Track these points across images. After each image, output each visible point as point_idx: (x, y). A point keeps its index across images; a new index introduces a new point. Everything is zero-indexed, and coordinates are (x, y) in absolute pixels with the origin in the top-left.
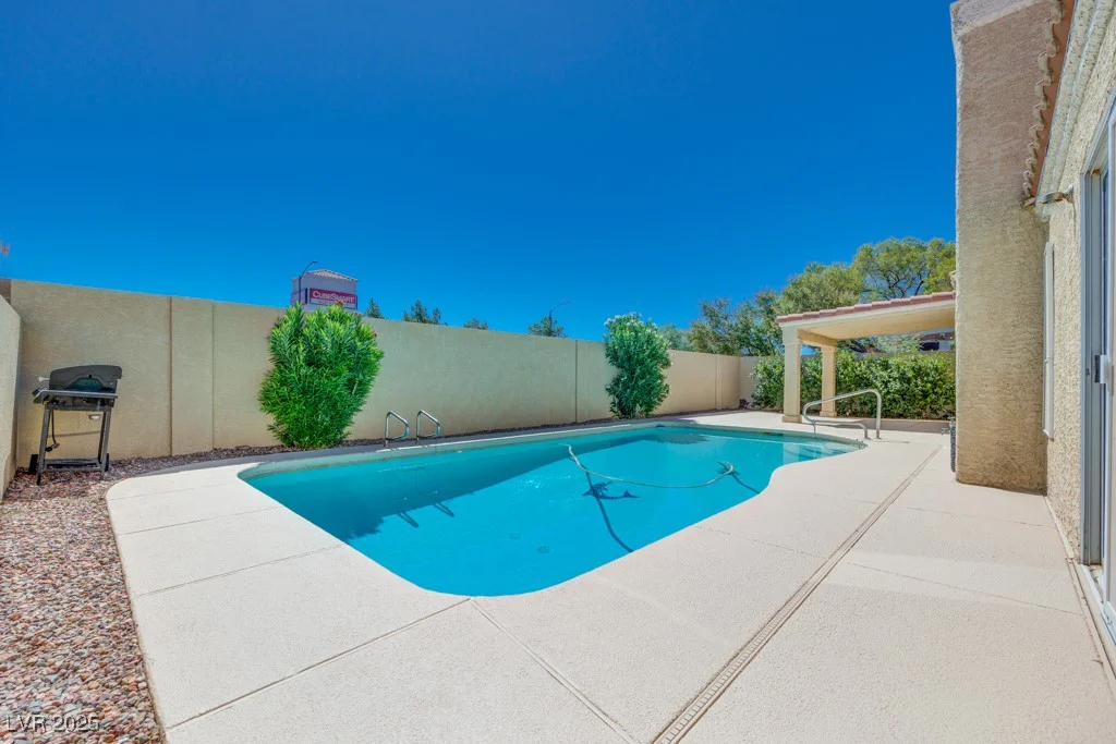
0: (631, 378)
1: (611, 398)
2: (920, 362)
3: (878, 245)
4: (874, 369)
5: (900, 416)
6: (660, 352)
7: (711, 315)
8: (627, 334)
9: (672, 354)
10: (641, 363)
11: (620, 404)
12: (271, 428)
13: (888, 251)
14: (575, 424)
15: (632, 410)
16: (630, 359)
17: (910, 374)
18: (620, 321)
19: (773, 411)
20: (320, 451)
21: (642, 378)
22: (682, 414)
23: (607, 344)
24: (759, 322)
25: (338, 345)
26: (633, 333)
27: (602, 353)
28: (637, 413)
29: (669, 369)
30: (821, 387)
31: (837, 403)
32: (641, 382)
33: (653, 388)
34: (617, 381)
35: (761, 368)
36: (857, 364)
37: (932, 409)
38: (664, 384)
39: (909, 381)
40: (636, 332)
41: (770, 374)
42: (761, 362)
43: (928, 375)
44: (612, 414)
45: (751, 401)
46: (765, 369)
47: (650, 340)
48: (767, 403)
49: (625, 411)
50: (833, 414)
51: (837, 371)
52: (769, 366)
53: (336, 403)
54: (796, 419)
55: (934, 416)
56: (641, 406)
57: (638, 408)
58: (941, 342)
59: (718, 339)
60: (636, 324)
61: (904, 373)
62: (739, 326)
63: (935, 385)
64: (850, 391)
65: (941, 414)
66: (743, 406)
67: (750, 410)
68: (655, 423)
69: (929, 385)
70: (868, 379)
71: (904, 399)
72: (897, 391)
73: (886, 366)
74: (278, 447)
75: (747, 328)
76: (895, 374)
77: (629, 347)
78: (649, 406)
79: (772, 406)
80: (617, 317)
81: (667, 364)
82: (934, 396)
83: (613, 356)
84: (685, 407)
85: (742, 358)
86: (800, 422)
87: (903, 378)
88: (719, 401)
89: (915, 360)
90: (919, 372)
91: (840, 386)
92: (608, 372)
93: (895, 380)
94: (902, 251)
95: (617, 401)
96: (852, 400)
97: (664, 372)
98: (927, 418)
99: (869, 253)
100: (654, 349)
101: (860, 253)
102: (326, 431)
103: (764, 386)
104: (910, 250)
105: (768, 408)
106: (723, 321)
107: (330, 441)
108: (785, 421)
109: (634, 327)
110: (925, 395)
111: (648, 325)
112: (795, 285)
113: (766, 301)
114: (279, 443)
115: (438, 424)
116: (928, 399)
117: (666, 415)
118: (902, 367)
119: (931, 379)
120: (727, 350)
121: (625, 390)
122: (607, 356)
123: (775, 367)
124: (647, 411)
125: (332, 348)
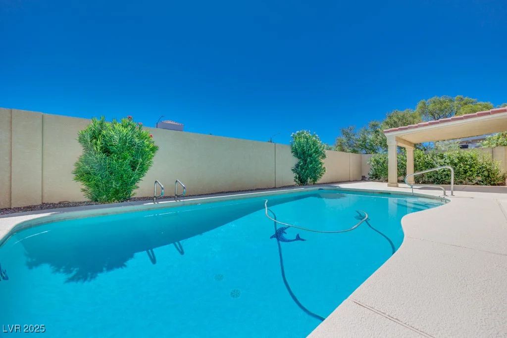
0: (305, 163)
1: (295, 175)
2: (462, 155)
3: (428, 100)
4: (435, 159)
6: (320, 150)
7: (346, 134)
8: (302, 140)
9: (327, 152)
10: (310, 156)
11: (299, 177)
12: (84, 190)
13: (434, 103)
14: (275, 188)
15: (306, 181)
16: (304, 153)
18: (299, 134)
19: (379, 181)
20: (113, 204)
21: (311, 164)
22: (332, 183)
23: (292, 146)
24: (371, 137)
25: (123, 140)
26: (306, 140)
27: (290, 150)
28: (308, 182)
29: (326, 159)
30: (406, 168)
31: (415, 177)
32: (310, 166)
33: (316, 169)
34: (297, 166)
35: (373, 159)
36: (426, 156)
37: (469, 179)
38: (323, 167)
39: (456, 165)
40: (307, 139)
41: (378, 162)
42: (373, 157)
43: (467, 161)
44: (295, 183)
45: (368, 176)
46: (375, 160)
47: (314, 144)
48: (376, 177)
49: (302, 181)
51: (415, 160)
52: (377, 159)
53: (122, 175)
54: (395, 184)
55: (471, 183)
56: (311, 178)
57: (309, 180)
58: (469, 145)
59: (350, 146)
60: (307, 135)
61: (453, 160)
62: (361, 139)
63: (471, 166)
64: (422, 170)
66: (363, 179)
67: (367, 181)
68: (318, 188)
69: (468, 166)
70: (432, 164)
73: (442, 157)
74: (87, 202)
75: (365, 140)
77: (303, 147)
78: (315, 179)
79: (379, 179)
80: (297, 132)
81: (324, 157)
82: (470, 173)
83: (296, 152)
84: (334, 180)
85: (363, 155)
86: (397, 186)
87: (453, 163)
88: (351, 177)
89: (459, 153)
90: (462, 160)
91: (416, 168)
92: (293, 161)
93: (448, 164)
94: (441, 103)
95: (298, 176)
96: (423, 175)
97: (323, 161)
98: (466, 184)
99: (424, 104)
100: (317, 148)
101: (420, 105)
102: (117, 192)
103: (374, 169)
104: (445, 102)
105: (377, 180)
106: (352, 137)
107: (120, 198)
108: (389, 186)
109: (306, 137)
110: (466, 172)
111: (314, 135)
112: (390, 117)
113: (375, 126)
114: (87, 199)
115: (184, 188)
116: (468, 174)
117: (324, 183)
118: (452, 157)
119: (469, 163)
120: (354, 151)
121: (302, 170)
122: (292, 152)
123: (380, 159)
124: (314, 181)
125: (119, 142)
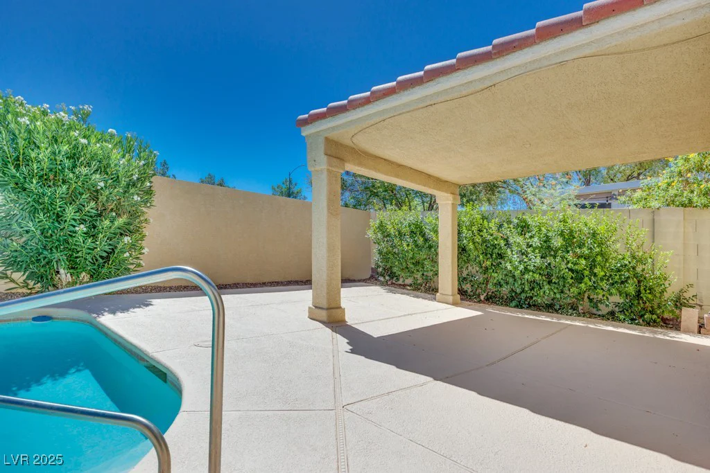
5: (550, 308)
17: (557, 242)
39: (554, 253)
43: (582, 244)
48: (391, 275)
50: (451, 299)
52: (386, 223)
55: (595, 312)
58: (613, 202)
61: (547, 239)
63: (592, 261)
65: (604, 310)
66: (374, 275)
69: (583, 262)
71: (550, 283)
72: (538, 269)
76: (536, 242)
79: (398, 280)
87: (547, 249)
90: (570, 239)
98: (585, 316)
103: (380, 252)
105: (394, 282)
118: (546, 230)
119: (587, 251)
